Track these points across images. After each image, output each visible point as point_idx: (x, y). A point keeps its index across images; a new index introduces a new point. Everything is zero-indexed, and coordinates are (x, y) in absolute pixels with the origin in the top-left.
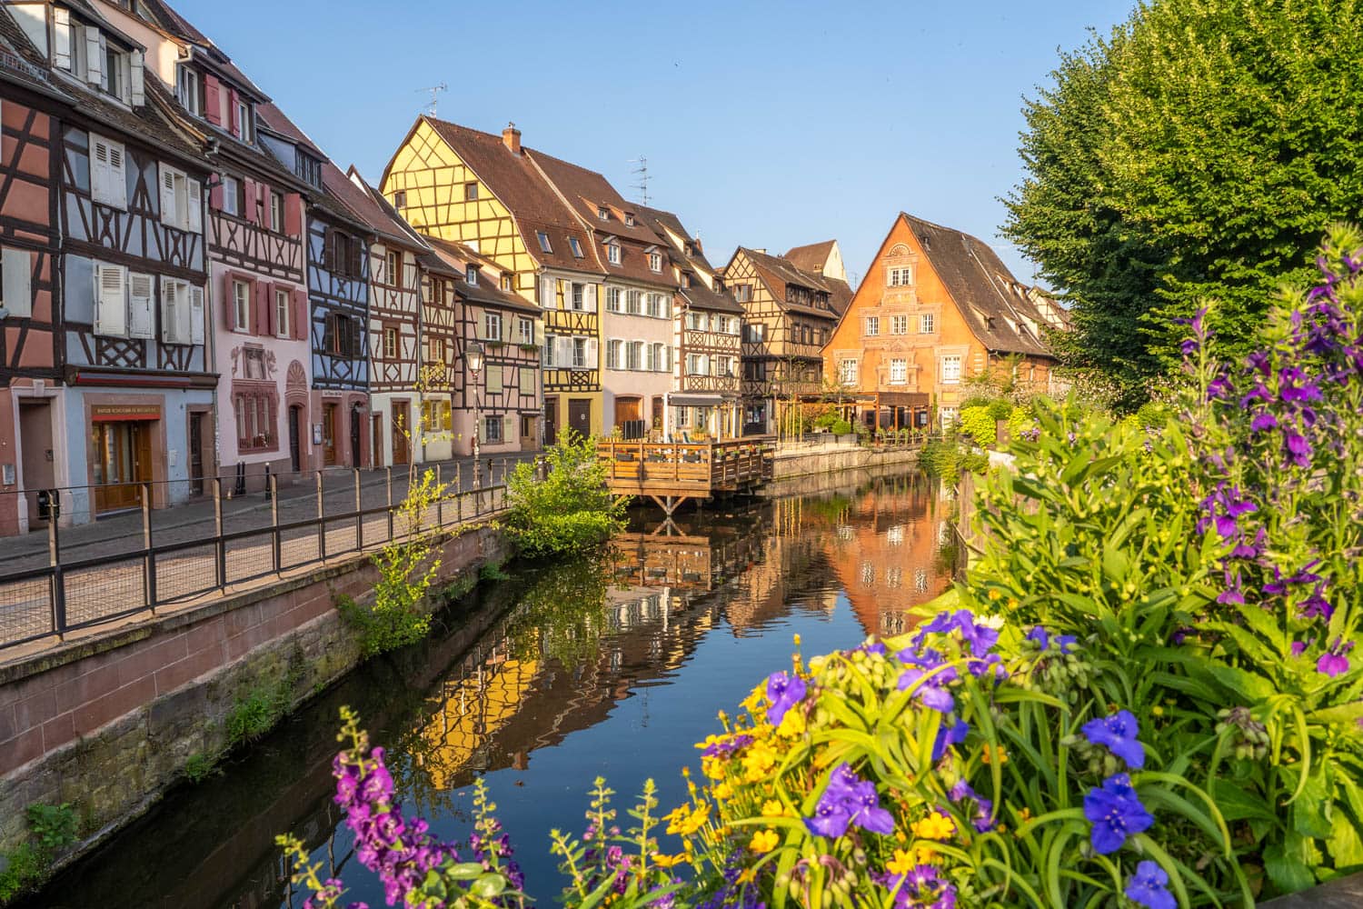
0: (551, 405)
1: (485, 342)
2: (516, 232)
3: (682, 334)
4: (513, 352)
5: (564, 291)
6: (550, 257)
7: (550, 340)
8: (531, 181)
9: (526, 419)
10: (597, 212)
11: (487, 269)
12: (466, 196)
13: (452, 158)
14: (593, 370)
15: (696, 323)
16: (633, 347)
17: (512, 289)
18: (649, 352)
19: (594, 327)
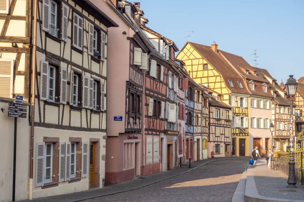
0: (234, 140)
1: (215, 119)
2: (222, 81)
3: (275, 115)
4: (223, 122)
5: (238, 101)
6: (233, 89)
7: (233, 117)
8: (223, 62)
9: (227, 145)
10: (245, 72)
11: (214, 94)
12: (204, 68)
13: (198, 56)
14: (246, 128)
15: (280, 110)
16: (258, 120)
17: (221, 100)
18: (264, 121)
19: (247, 113)
